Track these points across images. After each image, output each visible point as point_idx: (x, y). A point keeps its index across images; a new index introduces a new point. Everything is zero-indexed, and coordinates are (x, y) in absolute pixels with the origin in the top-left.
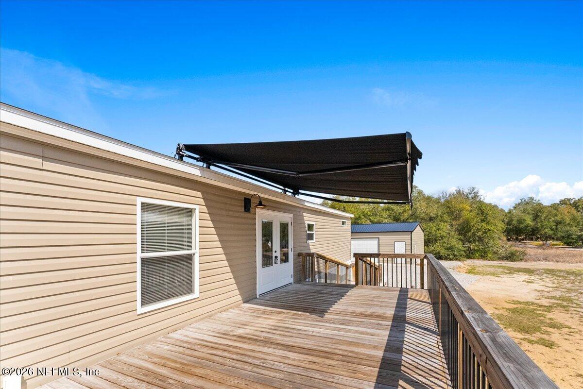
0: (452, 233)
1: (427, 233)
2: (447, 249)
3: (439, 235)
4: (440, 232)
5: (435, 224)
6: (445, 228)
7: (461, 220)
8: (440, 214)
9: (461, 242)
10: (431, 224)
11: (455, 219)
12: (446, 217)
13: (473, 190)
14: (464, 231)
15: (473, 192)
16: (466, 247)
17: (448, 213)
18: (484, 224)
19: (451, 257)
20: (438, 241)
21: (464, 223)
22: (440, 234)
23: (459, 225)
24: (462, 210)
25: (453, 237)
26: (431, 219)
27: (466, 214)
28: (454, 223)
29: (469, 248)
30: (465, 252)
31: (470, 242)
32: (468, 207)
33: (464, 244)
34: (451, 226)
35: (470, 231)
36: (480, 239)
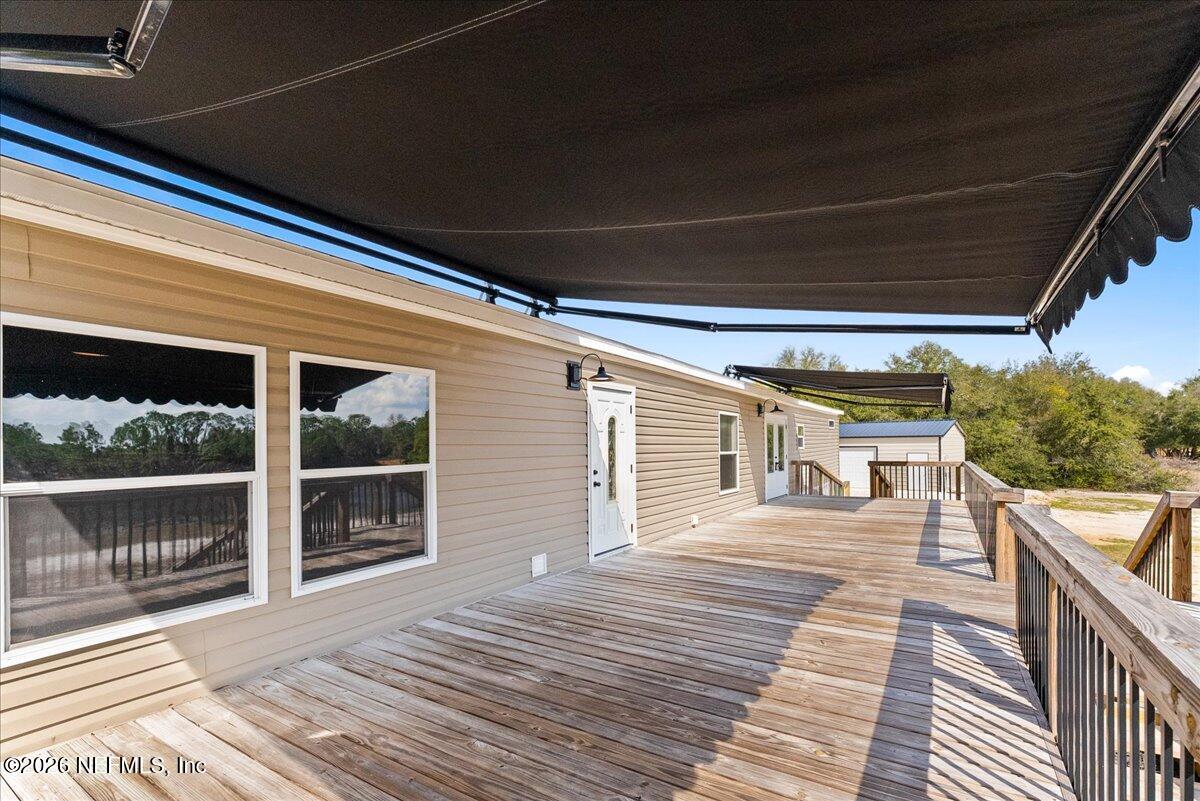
0: (1026, 440)
1: (973, 439)
2: (1015, 468)
3: (998, 443)
4: (999, 436)
5: (989, 423)
6: (1011, 429)
7: (1047, 416)
8: (1000, 403)
9: (1043, 456)
10: (979, 422)
11: (1034, 412)
12: (1012, 408)
13: (1076, 358)
14: (1052, 436)
15: (1077, 361)
16: (1055, 465)
17: (1018, 401)
18: (1093, 424)
19: (1022, 483)
20: (996, 454)
21: (1053, 420)
22: (1000, 439)
23: (1042, 425)
24: (1048, 397)
25: (1026, 447)
26: (981, 413)
27: (1058, 404)
28: (1031, 420)
29: (1061, 467)
30: (1053, 475)
31: (1064, 456)
32: (1062, 391)
33: (1050, 460)
34: (1026, 425)
35: (1064, 436)
36: (1087, 451)
